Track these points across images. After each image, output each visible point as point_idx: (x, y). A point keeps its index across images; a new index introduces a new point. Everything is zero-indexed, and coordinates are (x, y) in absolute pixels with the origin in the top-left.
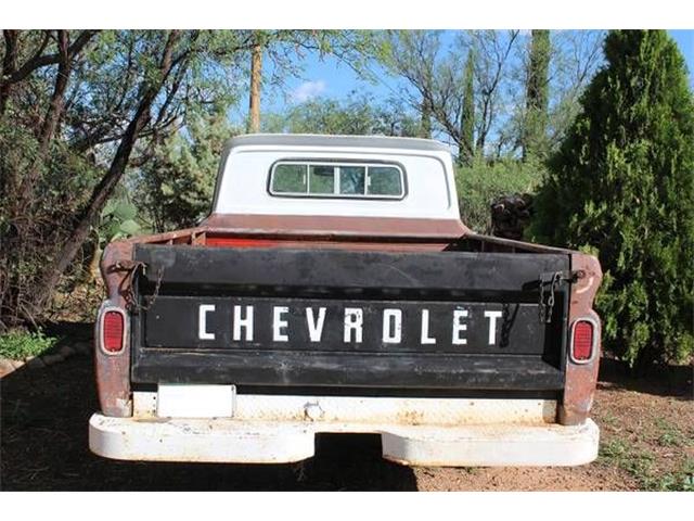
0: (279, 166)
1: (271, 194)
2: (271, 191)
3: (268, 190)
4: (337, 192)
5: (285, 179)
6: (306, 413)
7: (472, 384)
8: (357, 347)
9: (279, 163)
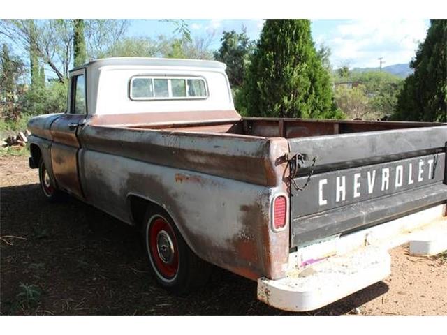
0: (135, 80)
1: (132, 100)
2: (131, 97)
3: (129, 97)
4: (171, 97)
5: (137, 87)
6: (366, 241)
7: (430, 202)
8: (387, 193)
9: (135, 78)
